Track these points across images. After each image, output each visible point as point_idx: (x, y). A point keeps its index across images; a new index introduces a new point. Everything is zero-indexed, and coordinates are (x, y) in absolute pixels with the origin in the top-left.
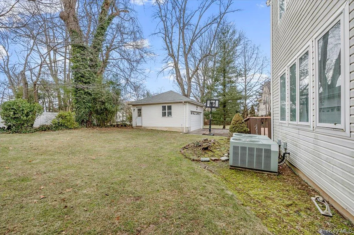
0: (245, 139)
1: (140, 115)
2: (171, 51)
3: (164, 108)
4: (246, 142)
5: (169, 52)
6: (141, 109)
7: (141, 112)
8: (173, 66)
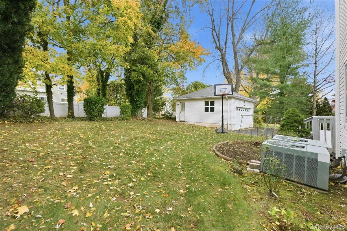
0: (285, 143)
1: (183, 109)
2: (218, 43)
3: (207, 104)
4: (283, 147)
5: (216, 45)
6: (184, 104)
7: (184, 107)
8: (219, 59)
